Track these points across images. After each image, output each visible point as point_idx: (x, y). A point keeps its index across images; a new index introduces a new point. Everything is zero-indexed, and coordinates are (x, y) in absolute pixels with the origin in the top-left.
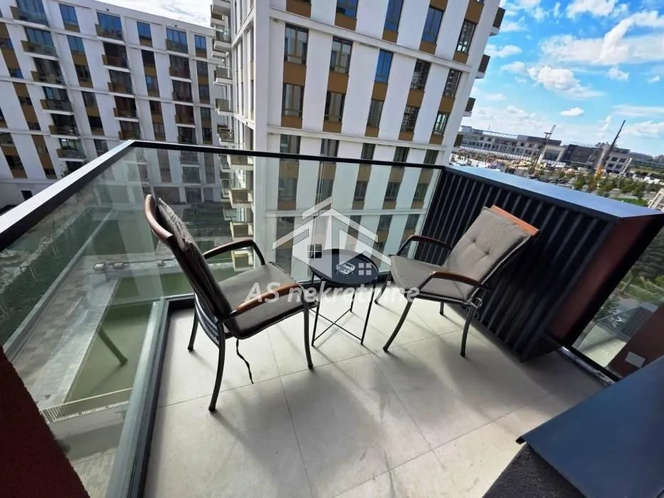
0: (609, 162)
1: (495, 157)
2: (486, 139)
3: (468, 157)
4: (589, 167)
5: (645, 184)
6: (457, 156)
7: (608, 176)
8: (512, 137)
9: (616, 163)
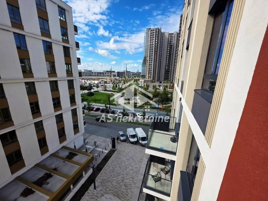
0: (128, 75)
1: (99, 78)
2: (94, 73)
3: (91, 80)
4: (124, 77)
5: (137, 79)
6: (86, 81)
7: (129, 79)
8: (102, 71)
9: (129, 75)
